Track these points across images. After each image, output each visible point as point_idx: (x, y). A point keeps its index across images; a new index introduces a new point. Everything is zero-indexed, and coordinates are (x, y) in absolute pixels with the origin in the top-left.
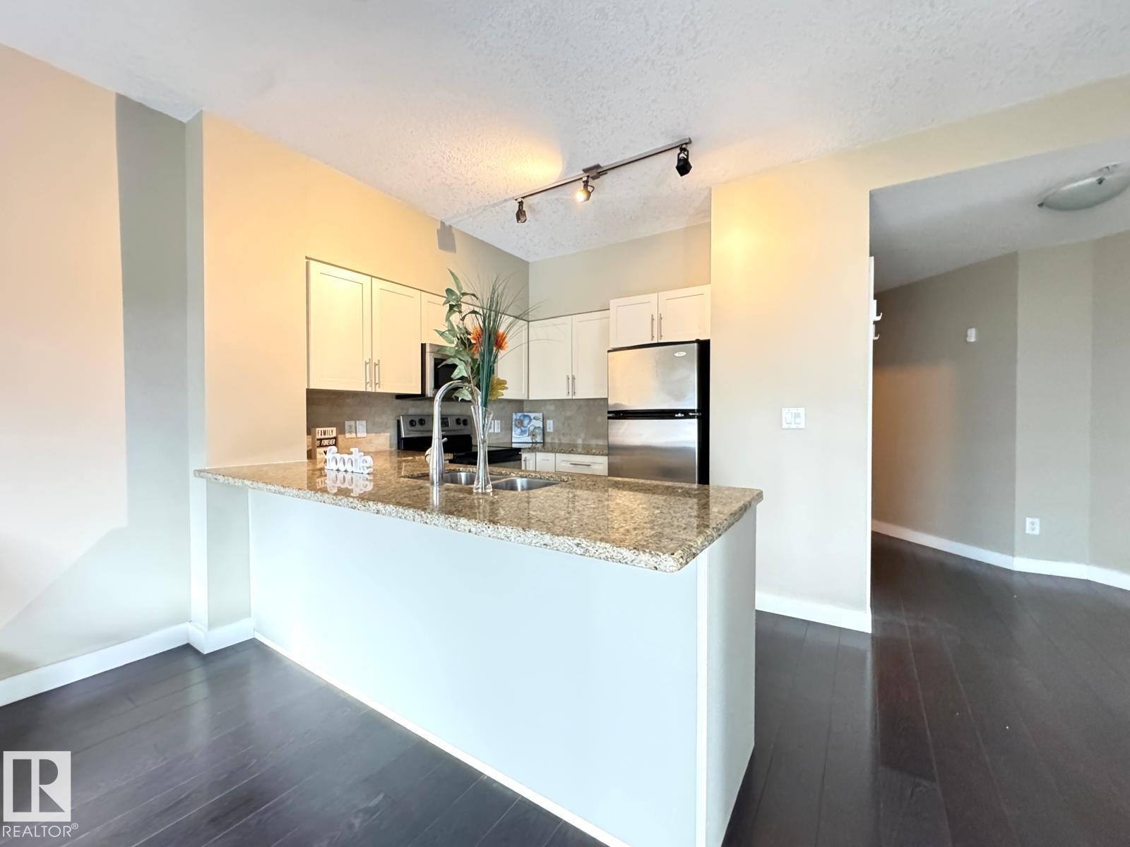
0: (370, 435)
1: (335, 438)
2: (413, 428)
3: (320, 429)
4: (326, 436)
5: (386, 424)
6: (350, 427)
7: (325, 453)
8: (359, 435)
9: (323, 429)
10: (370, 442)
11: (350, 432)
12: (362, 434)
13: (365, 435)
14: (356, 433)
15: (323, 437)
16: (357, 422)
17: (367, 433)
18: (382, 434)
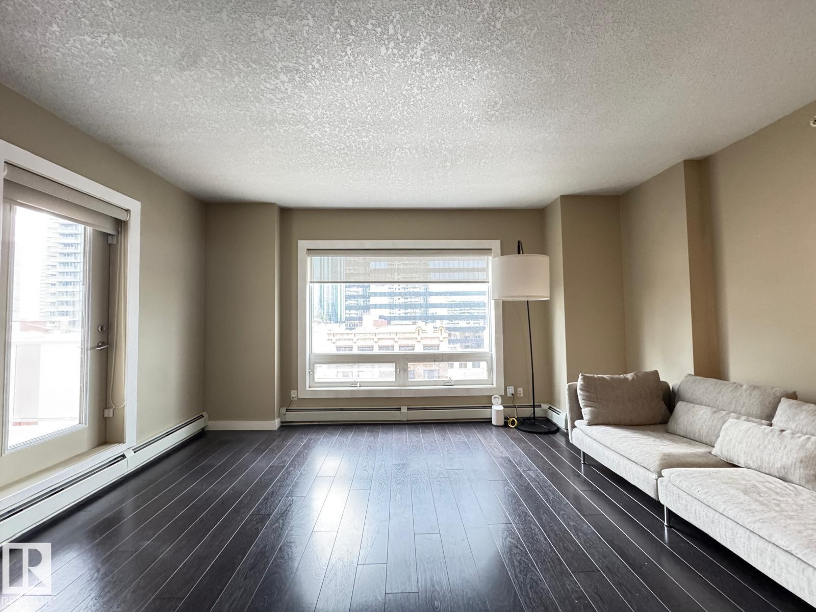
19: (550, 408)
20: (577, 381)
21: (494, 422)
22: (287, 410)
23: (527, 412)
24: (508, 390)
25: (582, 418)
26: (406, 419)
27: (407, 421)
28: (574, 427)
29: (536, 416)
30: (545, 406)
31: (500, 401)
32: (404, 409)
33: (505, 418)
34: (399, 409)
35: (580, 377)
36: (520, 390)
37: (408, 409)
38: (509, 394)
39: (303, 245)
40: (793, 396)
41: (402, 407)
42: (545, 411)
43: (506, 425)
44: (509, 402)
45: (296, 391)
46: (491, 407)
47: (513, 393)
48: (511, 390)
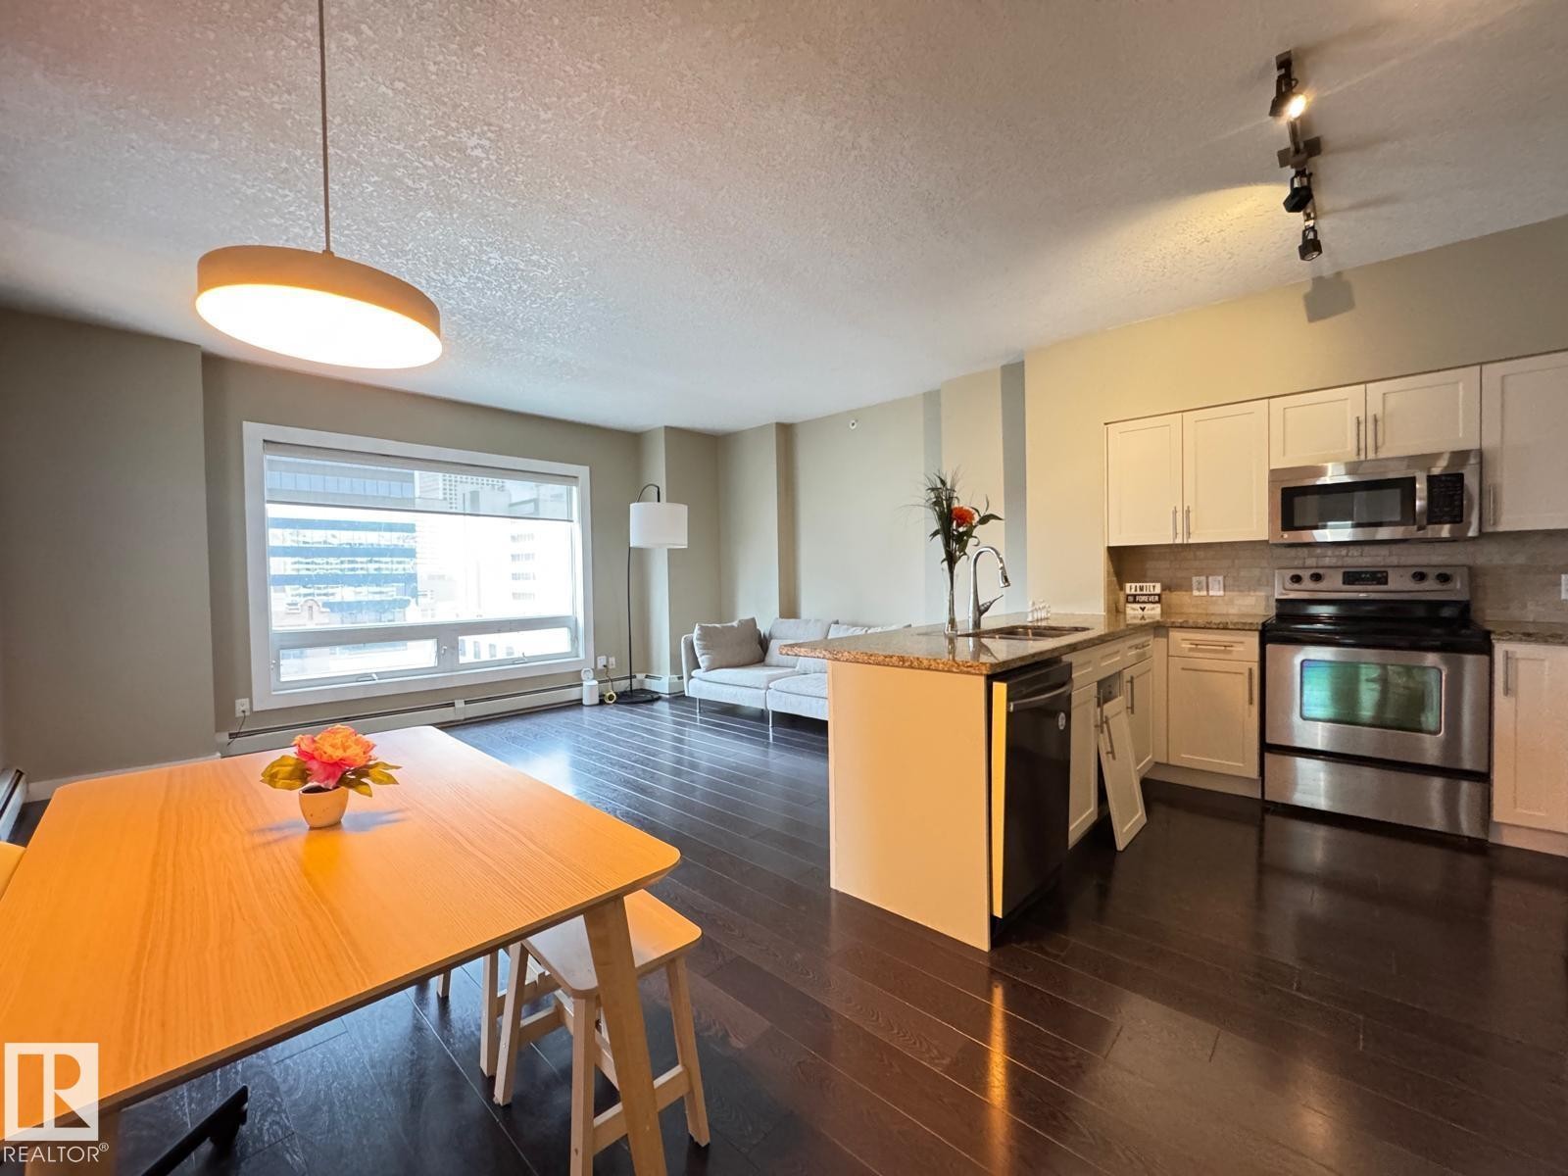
0: (1228, 593)
1: (1159, 595)
2: (1296, 586)
3: (1133, 585)
4: (1144, 592)
5: (1259, 580)
6: (1199, 583)
7: (1143, 609)
8: (1211, 593)
9: (1138, 585)
10: (1231, 602)
11: (1199, 590)
12: (1216, 592)
13: (1221, 593)
14: (1208, 591)
15: (1138, 592)
16: (1210, 578)
17: (1225, 590)
18: (1252, 593)
19: (647, 677)
20: (693, 632)
21: (584, 702)
22: (232, 736)
23: (624, 685)
24: (599, 662)
25: (699, 667)
26: (462, 718)
27: (466, 719)
28: (691, 677)
29: (634, 688)
30: (640, 676)
31: (591, 675)
32: (460, 704)
33: (600, 696)
34: (453, 705)
35: (697, 627)
36: (612, 660)
37: (466, 702)
38: (600, 666)
39: (253, 432)
40: (837, 623)
41: (456, 701)
42: (642, 682)
43: (602, 702)
44: (603, 675)
45: (247, 700)
46: (581, 685)
47: (605, 663)
48: (602, 661)
